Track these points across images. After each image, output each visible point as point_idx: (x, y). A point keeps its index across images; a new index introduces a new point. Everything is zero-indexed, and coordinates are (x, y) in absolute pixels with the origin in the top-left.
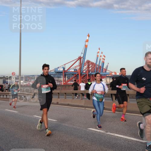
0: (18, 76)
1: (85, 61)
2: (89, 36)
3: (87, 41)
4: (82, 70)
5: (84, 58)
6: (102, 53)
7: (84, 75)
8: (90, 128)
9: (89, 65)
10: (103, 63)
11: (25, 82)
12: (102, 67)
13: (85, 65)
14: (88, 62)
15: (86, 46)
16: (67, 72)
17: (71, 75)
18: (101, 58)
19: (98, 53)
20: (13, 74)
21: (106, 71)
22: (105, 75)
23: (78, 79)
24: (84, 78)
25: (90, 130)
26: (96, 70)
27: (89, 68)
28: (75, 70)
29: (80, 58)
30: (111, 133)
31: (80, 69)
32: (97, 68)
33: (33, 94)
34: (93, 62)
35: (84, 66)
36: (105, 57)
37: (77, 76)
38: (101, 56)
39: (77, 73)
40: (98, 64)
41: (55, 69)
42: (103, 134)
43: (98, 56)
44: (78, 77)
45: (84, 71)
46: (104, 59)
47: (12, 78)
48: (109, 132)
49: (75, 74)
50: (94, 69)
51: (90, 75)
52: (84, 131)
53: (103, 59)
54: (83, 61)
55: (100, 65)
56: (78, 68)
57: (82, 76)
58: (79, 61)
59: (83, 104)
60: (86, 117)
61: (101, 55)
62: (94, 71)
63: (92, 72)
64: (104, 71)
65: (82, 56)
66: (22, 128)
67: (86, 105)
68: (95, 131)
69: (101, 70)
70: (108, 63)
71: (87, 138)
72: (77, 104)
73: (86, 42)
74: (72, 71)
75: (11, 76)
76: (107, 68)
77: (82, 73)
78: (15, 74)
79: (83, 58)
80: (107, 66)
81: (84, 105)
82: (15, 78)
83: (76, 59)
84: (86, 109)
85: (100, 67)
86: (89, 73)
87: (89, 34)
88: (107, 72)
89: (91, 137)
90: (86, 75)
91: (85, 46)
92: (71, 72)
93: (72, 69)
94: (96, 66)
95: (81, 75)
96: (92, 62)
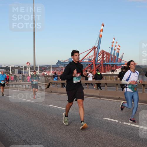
0: (32, 66)
1: (100, 51)
2: (103, 26)
3: (102, 30)
4: (96, 60)
5: (99, 48)
6: (117, 43)
7: (98, 65)
8: (105, 117)
9: (104, 55)
10: (118, 53)
11: (39, 72)
12: (117, 57)
13: (100, 55)
14: (103, 52)
15: (101, 36)
16: (82, 62)
17: (85, 65)
18: (116, 48)
19: (113, 42)
20: (27, 63)
21: (120, 61)
22: (120, 65)
23: (93, 69)
24: (99, 68)
25: (105, 119)
26: (111, 60)
27: (104, 58)
28: (90, 60)
29: (94, 48)
30: (127, 123)
31: (95, 59)
32: (111, 58)
33: (48, 84)
34: (108, 52)
35: (98, 56)
36: (120, 47)
37: (91, 66)
38: (116, 46)
39: (92, 64)
40: (113, 54)
41: (69, 59)
42: (119, 124)
43: (112, 46)
44: (93, 67)
45: (99, 62)
46: (119, 49)
47: (27, 68)
48: (125, 122)
49: (90, 64)
50: (109, 59)
51: (105, 66)
52: (100, 120)
53: (117, 49)
54: (97, 52)
55: (115, 55)
56: (92, 58)
57: (97, 66)
58: (93, 51)
59: (97, 94)
60: (101, 107)
61: (116, 44)
62: (109, 61)
63: (107, 62)
64: (119, 61)
65: (96, 46)
66: (39, 116)
67: (101, 95)
68: (110, 121)
69: (116, 60)
70: (123, 53)
71: (103, 128)
72: (92, 94)
73: (100, 31)
74: (87, 61)
75: (26, 66)
76: (122, 58)
77: (96, 63)
78: (29, 64)
79: (97, 48)
80: (122, 56)
81: (100, 95)
82: (29, 68)
83: (90, 49)
84: (102, 99)
85: (115, 57)
86: (104, 63)
87: (103, 24)
88: (122, 62)
89: (107, 126)
90: (101, 65)
91: (99, 36)
92: (85, 62)
93: (87, 59)
94: (111, 56)
95: (95, 65)
96: (106, 52)
